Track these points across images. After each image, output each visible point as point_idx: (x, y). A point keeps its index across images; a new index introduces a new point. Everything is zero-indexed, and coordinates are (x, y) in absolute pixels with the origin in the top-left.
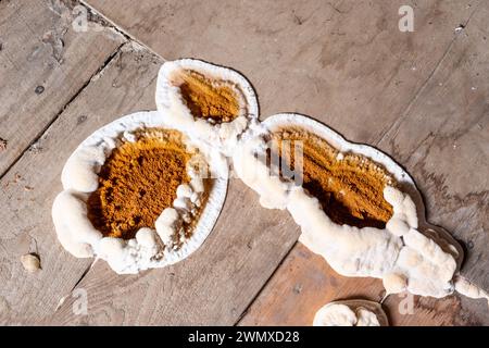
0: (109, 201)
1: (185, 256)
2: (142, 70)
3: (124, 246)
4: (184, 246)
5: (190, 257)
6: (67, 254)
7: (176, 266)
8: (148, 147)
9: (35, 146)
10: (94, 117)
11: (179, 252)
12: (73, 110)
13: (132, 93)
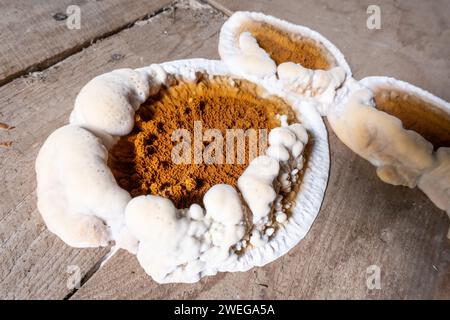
0: (151, 152)
1: (284, 251)
2: (202, 24)
3: (179, 217)
4: (281, 233)
5: (292, 254)
6: (52, 240)
7: (269, 269)
8: (211, 93)
9: (35, 74)
10: (136, 57)
11: (273, 243)
12: (106, 47)
13: (189, 42)
